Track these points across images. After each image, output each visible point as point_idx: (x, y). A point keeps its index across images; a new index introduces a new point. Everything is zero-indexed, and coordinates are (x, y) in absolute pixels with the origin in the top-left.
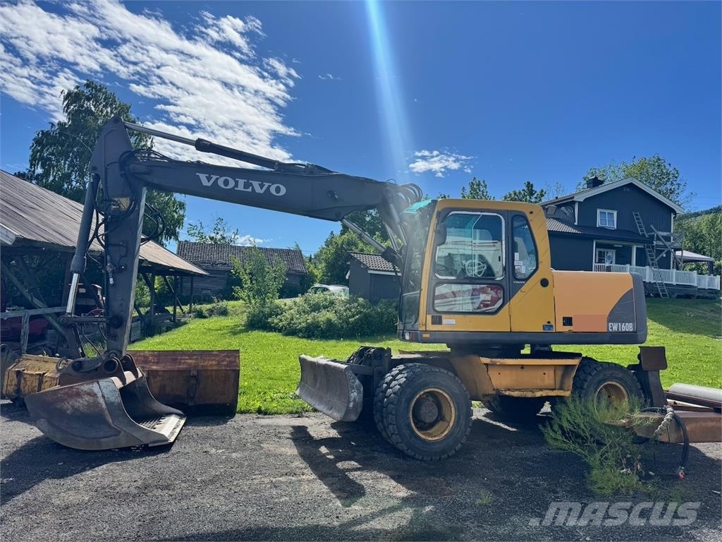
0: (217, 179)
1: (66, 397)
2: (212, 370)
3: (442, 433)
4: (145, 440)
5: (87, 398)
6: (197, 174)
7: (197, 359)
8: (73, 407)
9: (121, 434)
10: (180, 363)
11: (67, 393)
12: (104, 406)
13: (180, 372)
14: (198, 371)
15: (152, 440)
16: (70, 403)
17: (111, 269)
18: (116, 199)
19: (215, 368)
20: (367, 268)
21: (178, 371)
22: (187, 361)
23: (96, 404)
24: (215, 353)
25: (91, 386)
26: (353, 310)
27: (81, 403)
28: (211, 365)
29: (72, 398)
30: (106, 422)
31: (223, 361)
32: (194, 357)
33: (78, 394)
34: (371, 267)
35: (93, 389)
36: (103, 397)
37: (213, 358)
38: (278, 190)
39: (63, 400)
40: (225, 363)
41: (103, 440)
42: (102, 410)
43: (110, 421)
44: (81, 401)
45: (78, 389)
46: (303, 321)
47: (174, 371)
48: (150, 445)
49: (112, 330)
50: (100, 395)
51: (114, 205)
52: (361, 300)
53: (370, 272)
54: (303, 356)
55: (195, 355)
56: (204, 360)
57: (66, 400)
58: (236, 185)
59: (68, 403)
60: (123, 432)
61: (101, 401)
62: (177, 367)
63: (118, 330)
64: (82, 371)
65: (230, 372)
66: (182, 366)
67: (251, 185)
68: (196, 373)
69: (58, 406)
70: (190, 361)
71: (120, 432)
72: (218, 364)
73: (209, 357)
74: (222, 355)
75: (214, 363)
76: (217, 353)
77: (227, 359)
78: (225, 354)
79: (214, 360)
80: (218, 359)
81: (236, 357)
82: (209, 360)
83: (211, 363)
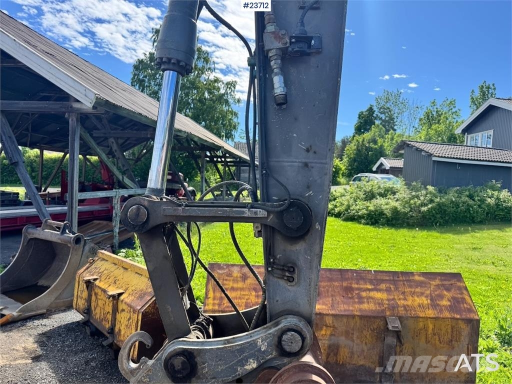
2: (427, 318)
7: (388, 290)
10: (361, 300)
13: (366, 318)
14: (400, 318)
19: (431, 313)
20: (431, 155)
21: (361, 317)
22: (372, 294)
24: (417, 278)
26: (422, 198)
28: (421, 307)
31: (441, 297)
32: (383, 286)
34: (435, 154)
37: (418, 290)
40: (445, 302)
46: (361, 207)
47: (354, 316)
52: (431, 188)
53: (434, 159)
55: (383, 281)
56: (404, 293)
62: (356, 308)
65: (462, 325)
66: (365, 306)
68: (398, 324)
70: (378, 295)
72: (434, 305)
73: (411, 287)
74: (433, 283)
75: (425, 301)
76: (422, 279)
77: (445, 293)
78: (437, 282)
79: (422, 294)
80: (428, 292)
81: (460, 288)
82: (413, 294)
83: (418, 300)
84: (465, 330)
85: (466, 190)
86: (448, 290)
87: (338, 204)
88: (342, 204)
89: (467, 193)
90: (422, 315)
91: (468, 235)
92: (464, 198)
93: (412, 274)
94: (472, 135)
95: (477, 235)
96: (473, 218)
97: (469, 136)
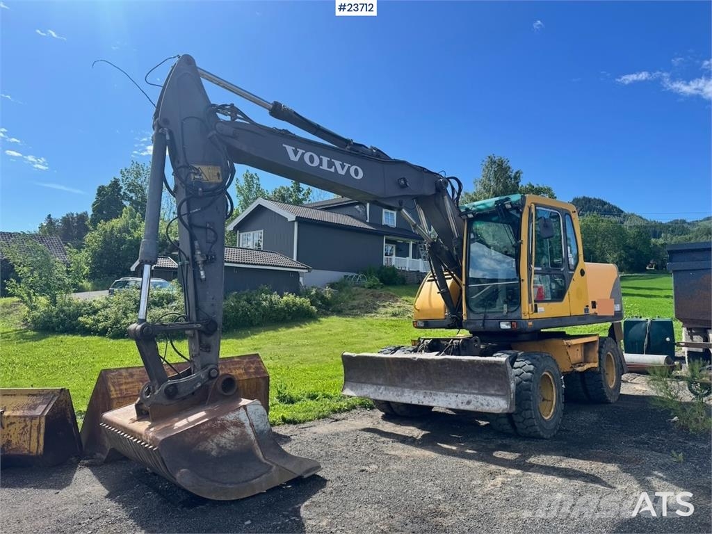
0: (303, 154)
1: (209, 434)
2: (242, 380)
3: (550, 411)
4: (298, 471)
5: (233, 430)
6: (284, 145)
8: (218, 445)
9: (273, 470)
11: (210, 428)
12: (253, 437)
15: (305, 469)
16: (215, 441)
17: (203, 259)
18: (197, 167)
19: (245, 377)
23: (244, 436)
25: (237, 413)
27: (226, 439)
28: (240, 374)
29: (216, 433)
30: (256, 459)
31: (250, 368)
33: (223, 427)
35: (240, 416)
36: (252, 425)
38: (356, 172)
39: (205, 438)
40: (252, 370)
41: (254, 481)
42: (251, 443)
43: (261, 455)
44: (227, 436)
45: (222, 420)
48: (306, 476)
49: (205, 339)
50: (247, 423)
51: (196, 174)
54: (346, 354)
56: (230, 369)
57: (209, 437)
58: (321, 164)
59: (213, 441)
60: (274, 467)
61: (249, 431)
63: (212, 338)
64: (178, 397)
65: (261, 381)
67: (334, 164)
69: (200, 448)
71: (271, 467)
72: (247, 373)
73: (233, 365)
74: (245, 361)
75: (242, 371)
76: (238, 360)
77: (252, 365)
78: (247, 360)
79: (240, 368)
80: (243, 366)
81: (259, 362)
82: (235, 369)
83: (238, 372)
84: (263, 382)
85: (243, 295)
86: (253, 364)
87: (101, 319)
88: (107, 318)
89: (245, 297)
90: (241, 379)
91: (249, 338)
92: (243, 303)
93: (233, 357)
94: (244, 233)
95: (257, 337)
96: (251, 321)
97: (241, 234)
